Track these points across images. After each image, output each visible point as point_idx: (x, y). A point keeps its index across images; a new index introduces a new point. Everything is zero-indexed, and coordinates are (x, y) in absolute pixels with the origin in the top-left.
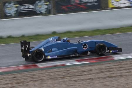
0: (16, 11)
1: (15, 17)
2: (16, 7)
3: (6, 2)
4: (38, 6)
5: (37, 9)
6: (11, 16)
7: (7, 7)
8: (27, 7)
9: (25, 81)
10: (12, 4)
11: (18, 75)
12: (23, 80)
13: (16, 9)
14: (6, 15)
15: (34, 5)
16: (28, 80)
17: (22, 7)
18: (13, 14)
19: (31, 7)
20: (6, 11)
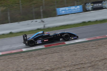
0: (92, 7)
1: (91, 11)
2: (92, 5)
3: (86, 3)
4: (104, 4)
5: (103, 6)
6: (89, 11)
7: (87, 6)
8: (97, 5)
9: (102, 44)
10: (90, 4)
11: (98, 42)
12: (101, 44)
13: (92, 6)
14: (86, 10)
15: (101, 4)
16: (104, 44)
17: (95, 5)
18: (90, 9)
19: (100, 5)
20: (87, 8)
